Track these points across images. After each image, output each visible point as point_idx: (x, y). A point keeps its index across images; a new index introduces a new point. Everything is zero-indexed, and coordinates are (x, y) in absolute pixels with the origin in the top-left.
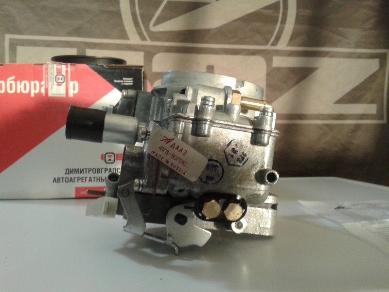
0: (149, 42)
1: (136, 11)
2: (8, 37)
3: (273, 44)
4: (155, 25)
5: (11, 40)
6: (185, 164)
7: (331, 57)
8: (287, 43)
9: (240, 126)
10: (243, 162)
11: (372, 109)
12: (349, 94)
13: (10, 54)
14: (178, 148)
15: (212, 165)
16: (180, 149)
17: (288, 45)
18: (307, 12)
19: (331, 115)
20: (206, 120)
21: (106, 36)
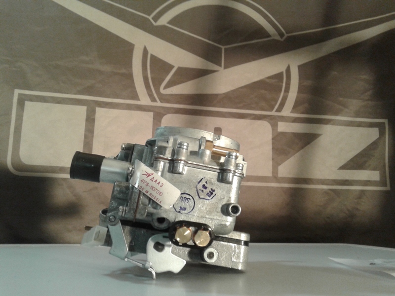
0: (159, 104)
1: (147, 74)
2: (17, 92)
3: (277, 111)
4: (165, 88)
5: (20, 95)
6: (161, 194)
7: (333, 124)
8: (290, 110)
9: (209, 166)
10: (212, 196)
11: (375, 176)
12: (352, 160)
13: (17, 108)
14: (156, 181)
15: (185, 198)
16: (157, 182)
17: (291, 112)
18: (308, 83)
19: (336, 180)
20: (181, 160)
21: (117, 96)
